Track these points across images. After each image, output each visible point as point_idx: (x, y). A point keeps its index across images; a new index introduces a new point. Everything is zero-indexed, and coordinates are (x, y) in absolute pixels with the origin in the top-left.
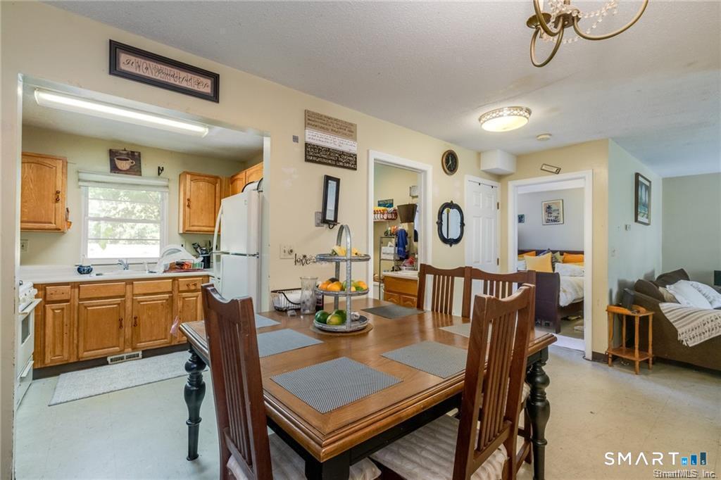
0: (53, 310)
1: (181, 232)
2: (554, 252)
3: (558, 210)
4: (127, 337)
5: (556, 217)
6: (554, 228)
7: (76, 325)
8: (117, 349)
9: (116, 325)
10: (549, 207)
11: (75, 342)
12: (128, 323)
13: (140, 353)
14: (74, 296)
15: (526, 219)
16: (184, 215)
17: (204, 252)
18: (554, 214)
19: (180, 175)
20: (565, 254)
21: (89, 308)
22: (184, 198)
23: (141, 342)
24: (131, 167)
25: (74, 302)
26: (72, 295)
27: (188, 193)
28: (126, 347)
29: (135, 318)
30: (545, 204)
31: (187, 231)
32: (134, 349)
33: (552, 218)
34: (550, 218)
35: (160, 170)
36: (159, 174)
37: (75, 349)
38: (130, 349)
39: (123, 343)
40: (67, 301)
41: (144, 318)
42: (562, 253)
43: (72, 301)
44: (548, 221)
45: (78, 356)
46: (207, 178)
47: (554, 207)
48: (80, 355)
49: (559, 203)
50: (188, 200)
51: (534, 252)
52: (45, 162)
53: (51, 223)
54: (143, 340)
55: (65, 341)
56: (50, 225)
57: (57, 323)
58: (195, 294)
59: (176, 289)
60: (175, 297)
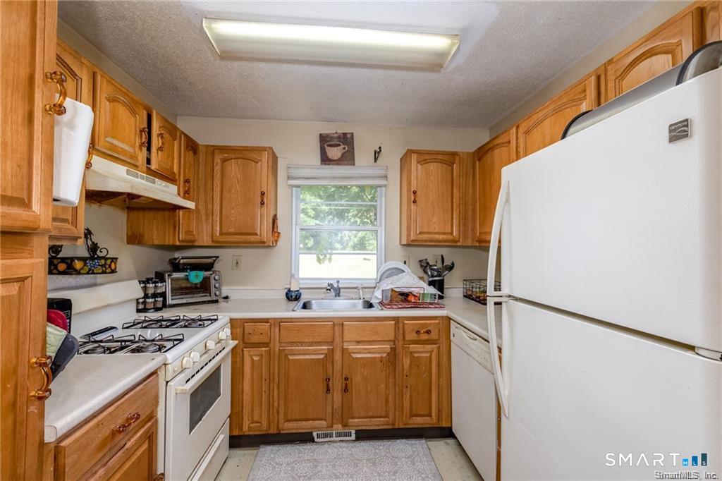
0: (251, 356)
1: (404, 242)
4: (335, 406)
7: (276, 380)
8: (323, 423)
9: (322, 387)
11: (276, 404)
12: (337, 385)
13: (353, 432)
14: (274, 339)
16: (409, 217)
17: (436, 273)
19: (401, 159)
21: (290, 357)
22: (409, 191)
23: (353, 418)
24: (343, 155)
25: (274, 346)
26: (272, 336)
27: (414, 182)
28: (335, 421)
29: (346, 379)
31: (413, 241)
32: (345, 425)
35: (377, 154)
36: (376, 160)
37: (276, 415)
38: (340, 426)
39: (330, 417)
40: (266, 345)
41: (357, 379)
43: (271, 345)
45: (278, 427)
46: (440, 157)
48: (280, 426)
50: (415, 193)
52: (251, 155)
53: (256, 234)
54: (357, 415)
55: (263, 402)
56: (255, 237)
57: (255, 376)
58: (429, 347)
59: (401, 337)
60: (399, 350)
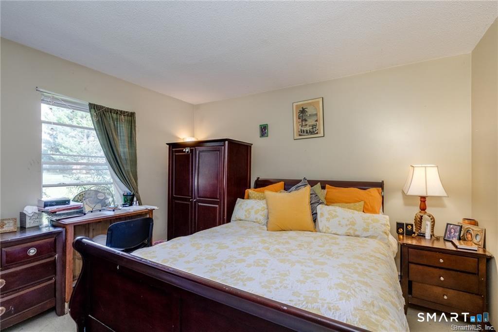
2: (312, 183)
3: (316, 115)
5: (314, 126)
6: (310, 143)
10: (303, 111)
15: (270, 131)
18: (311, 122)
20: (327, 186)
30: (297, 106)
33: (308, 128)
34: (305, 129)
42: (324, 184)
44: (302, 133)
47: (310, 110)
49: (318, 102)
51: (282, 183)
